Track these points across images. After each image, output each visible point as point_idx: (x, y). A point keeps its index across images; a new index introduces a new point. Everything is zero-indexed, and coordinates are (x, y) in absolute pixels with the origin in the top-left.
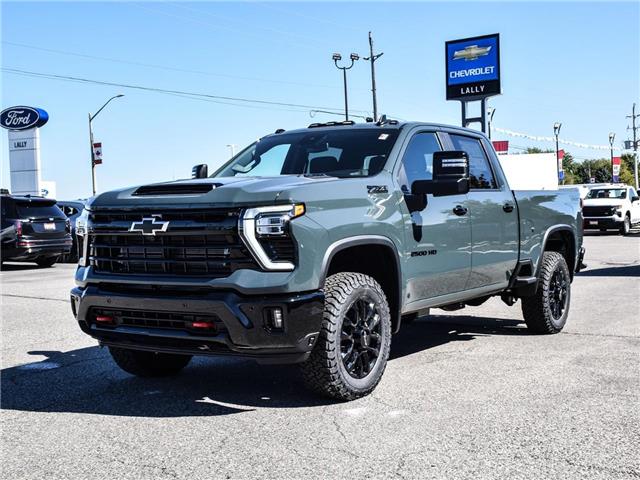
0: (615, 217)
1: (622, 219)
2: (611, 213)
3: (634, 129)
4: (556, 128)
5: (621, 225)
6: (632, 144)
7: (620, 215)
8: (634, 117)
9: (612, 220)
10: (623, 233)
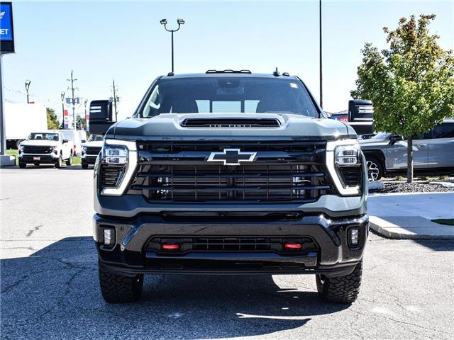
0: (53, 154)
1: (58, 156)
2: (50, 152)
3: (73, 89)
4: (26, 84)
5: (56, 161)
6: (71, 101)
7: (56, 153)
8: (72, 81)
9: (50, 157)
10: (58, 166)
